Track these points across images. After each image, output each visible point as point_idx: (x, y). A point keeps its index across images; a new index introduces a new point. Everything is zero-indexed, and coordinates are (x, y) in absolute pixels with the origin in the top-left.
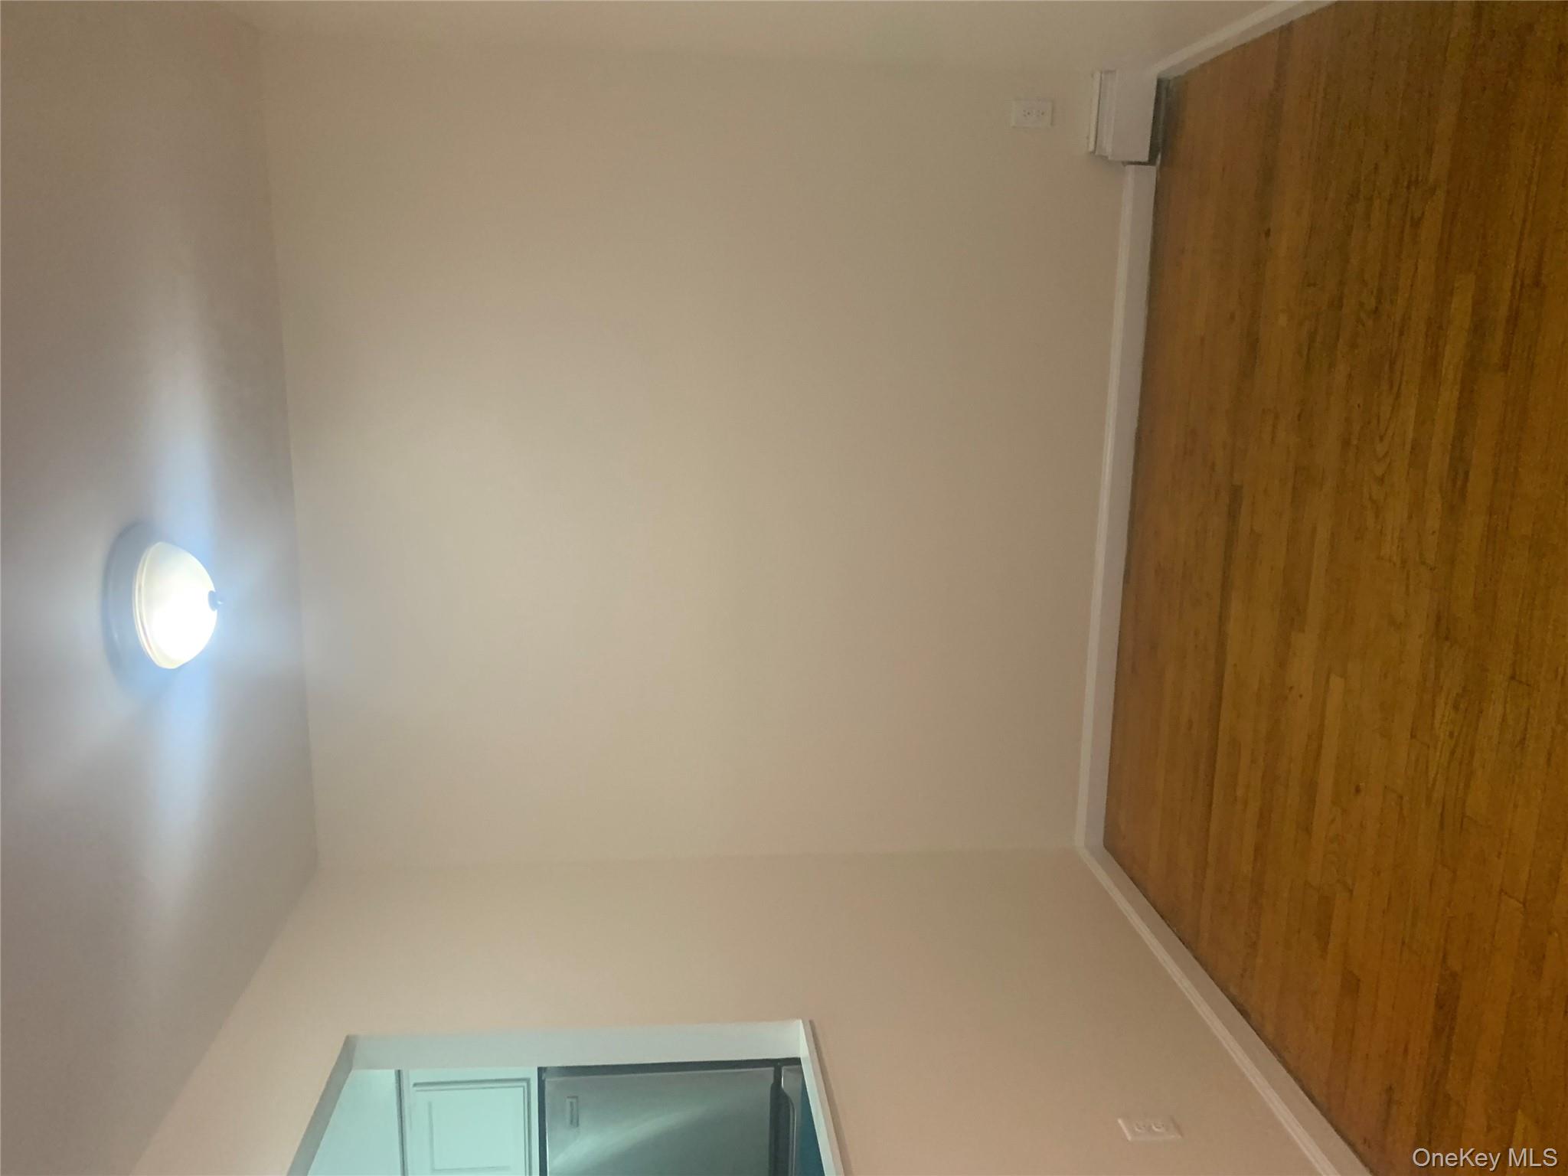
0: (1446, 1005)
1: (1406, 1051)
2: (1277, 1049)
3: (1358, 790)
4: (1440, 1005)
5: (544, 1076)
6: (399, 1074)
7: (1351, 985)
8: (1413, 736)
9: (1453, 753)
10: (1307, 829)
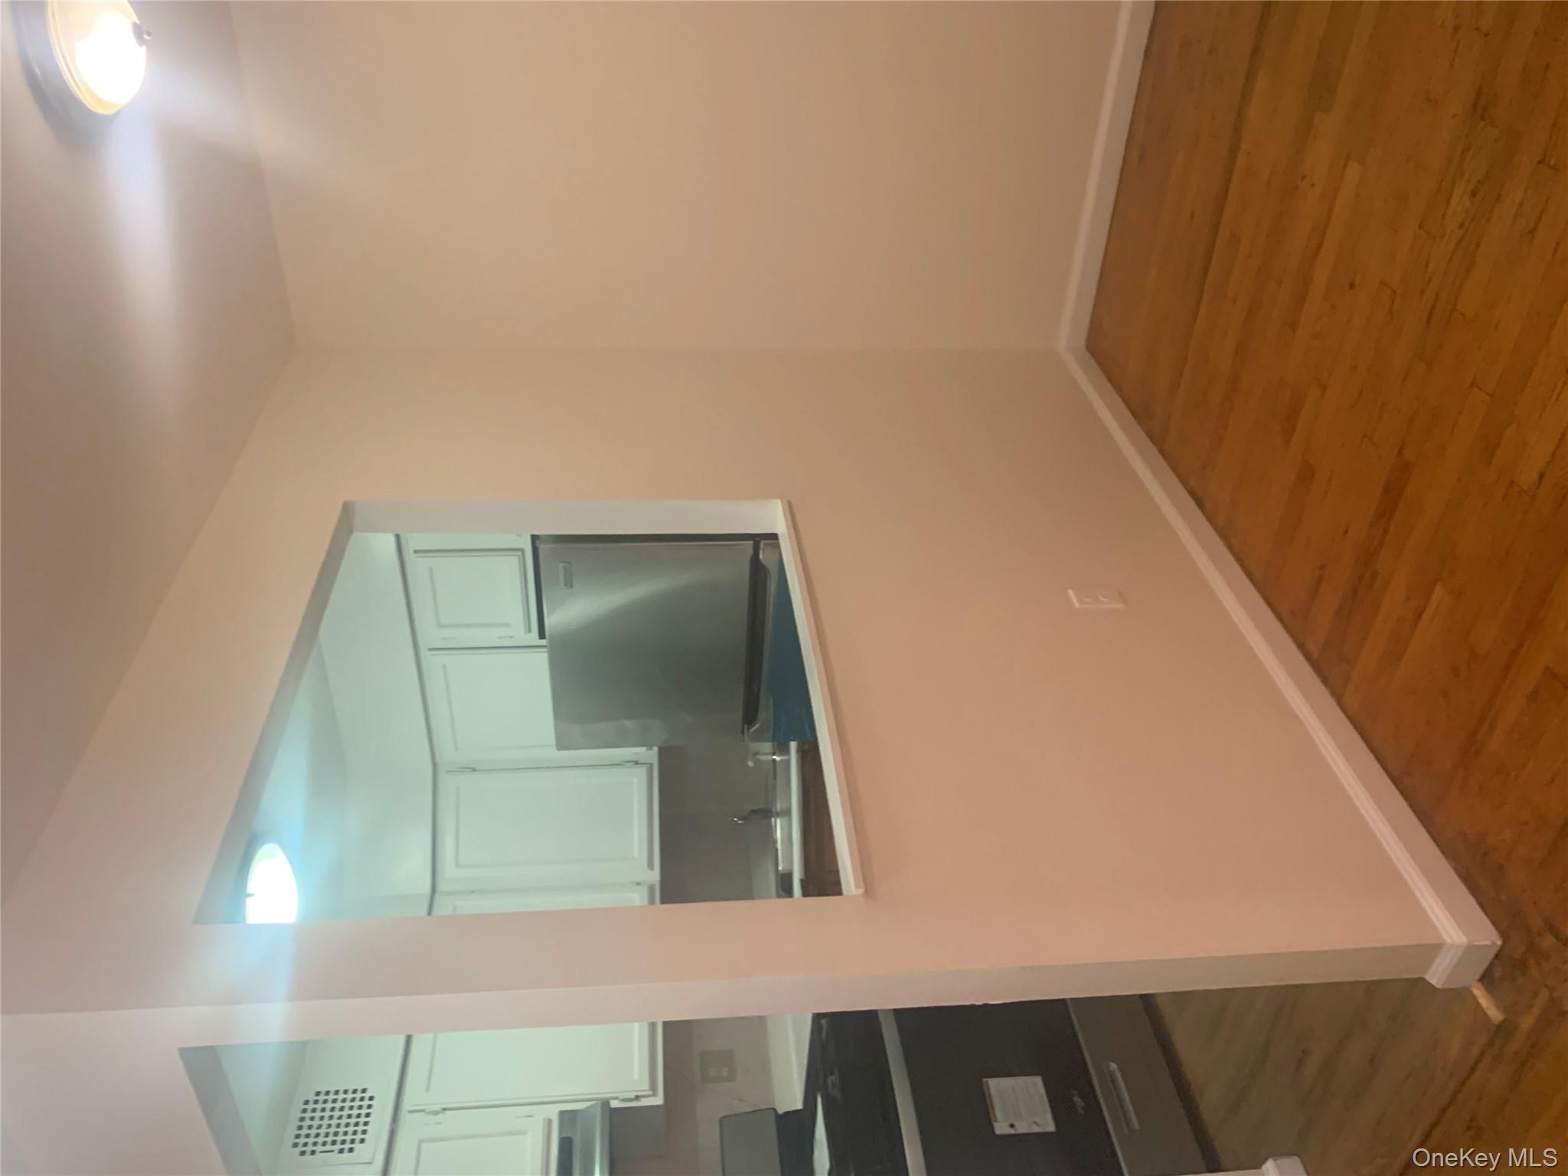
0: (1393, 491)
1: (1346, 532)
2: (1225, 534)
3: (1352, 286)
4: (1387, 490)
5: (537, 542)
6: (398, 537)
7: (1307, 474)
8: (1421, 227)
9: (1459, 243)
10: (1293, 326)
